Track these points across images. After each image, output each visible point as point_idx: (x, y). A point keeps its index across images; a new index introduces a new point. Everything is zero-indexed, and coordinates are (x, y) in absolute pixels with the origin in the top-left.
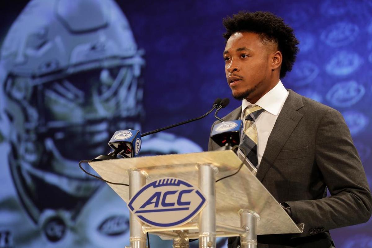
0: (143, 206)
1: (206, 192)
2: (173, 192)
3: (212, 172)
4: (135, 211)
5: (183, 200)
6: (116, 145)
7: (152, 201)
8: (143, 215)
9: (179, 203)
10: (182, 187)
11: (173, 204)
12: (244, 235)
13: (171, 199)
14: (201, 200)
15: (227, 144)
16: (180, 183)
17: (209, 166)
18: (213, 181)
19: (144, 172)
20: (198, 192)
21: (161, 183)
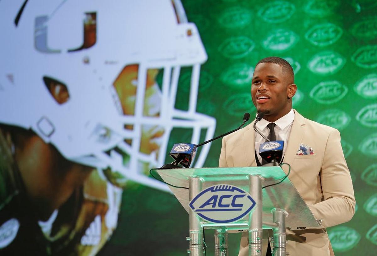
0: (203, 206)
2: (229, 196)
4: (195, 210)
5: (236, 203)
6: (176, 156)
7: (210, 202)
8: (202, 213)
9: (233, 204)
10: (236, 193)
11: (228, 206)
12: (277, 229)
13: (225, 201)
14: (252, 203)
15: (273, 161)
16: (234, 189)
17: (258, 176)
18: (260, 188)
19: (202, 179)
20: (249, 197)
21: (218, 189)
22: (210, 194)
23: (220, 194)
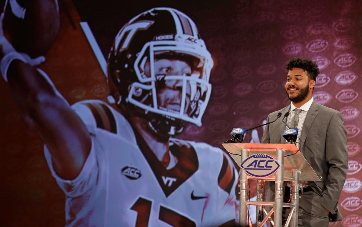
0: (248, 166)
1: (280, 162)
2: (264, 161)
3: (283, 152)
4: (244, 168)
5: (268, 165)
6: (234, 135)
7: (253, 164)
8: (248, 170)
9: (266, 166)
10: (268, 159)
11: (263, 167)
12: (294, 181)
13: (262, 164)
14: (277, 166)
15: (291, 141)
16: (267, 157)
17: (282, 150)
18: (283, 157)
19: (248, 150)
20: (276, 162)
21: (258, 156)
22: (253, 159)
23: (259, 159)
